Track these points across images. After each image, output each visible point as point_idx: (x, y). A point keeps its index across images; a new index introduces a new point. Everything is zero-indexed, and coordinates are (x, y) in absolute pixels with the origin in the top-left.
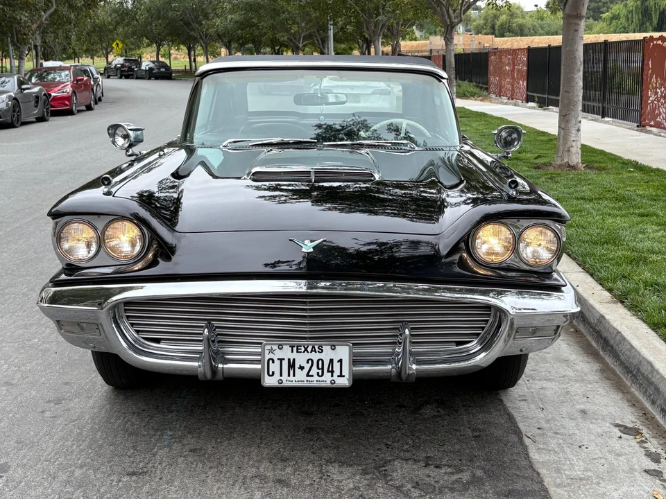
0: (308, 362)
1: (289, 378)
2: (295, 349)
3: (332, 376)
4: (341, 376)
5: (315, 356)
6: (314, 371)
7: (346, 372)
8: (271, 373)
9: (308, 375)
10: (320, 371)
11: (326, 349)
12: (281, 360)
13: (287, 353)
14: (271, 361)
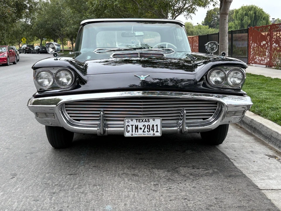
0: (143, 126)
1: (136, 133)
2: (138, 121)
3: (153, 132)
4: (157, 132)
5: (146, 124)
6: (146, 130)
7: (159, 130)
8: (128, 131)
9: (143, 132)
10: (148, 130)
11: (151, 120)
12: (132, 125)
13: (134, 122)
14: (128, 126)
